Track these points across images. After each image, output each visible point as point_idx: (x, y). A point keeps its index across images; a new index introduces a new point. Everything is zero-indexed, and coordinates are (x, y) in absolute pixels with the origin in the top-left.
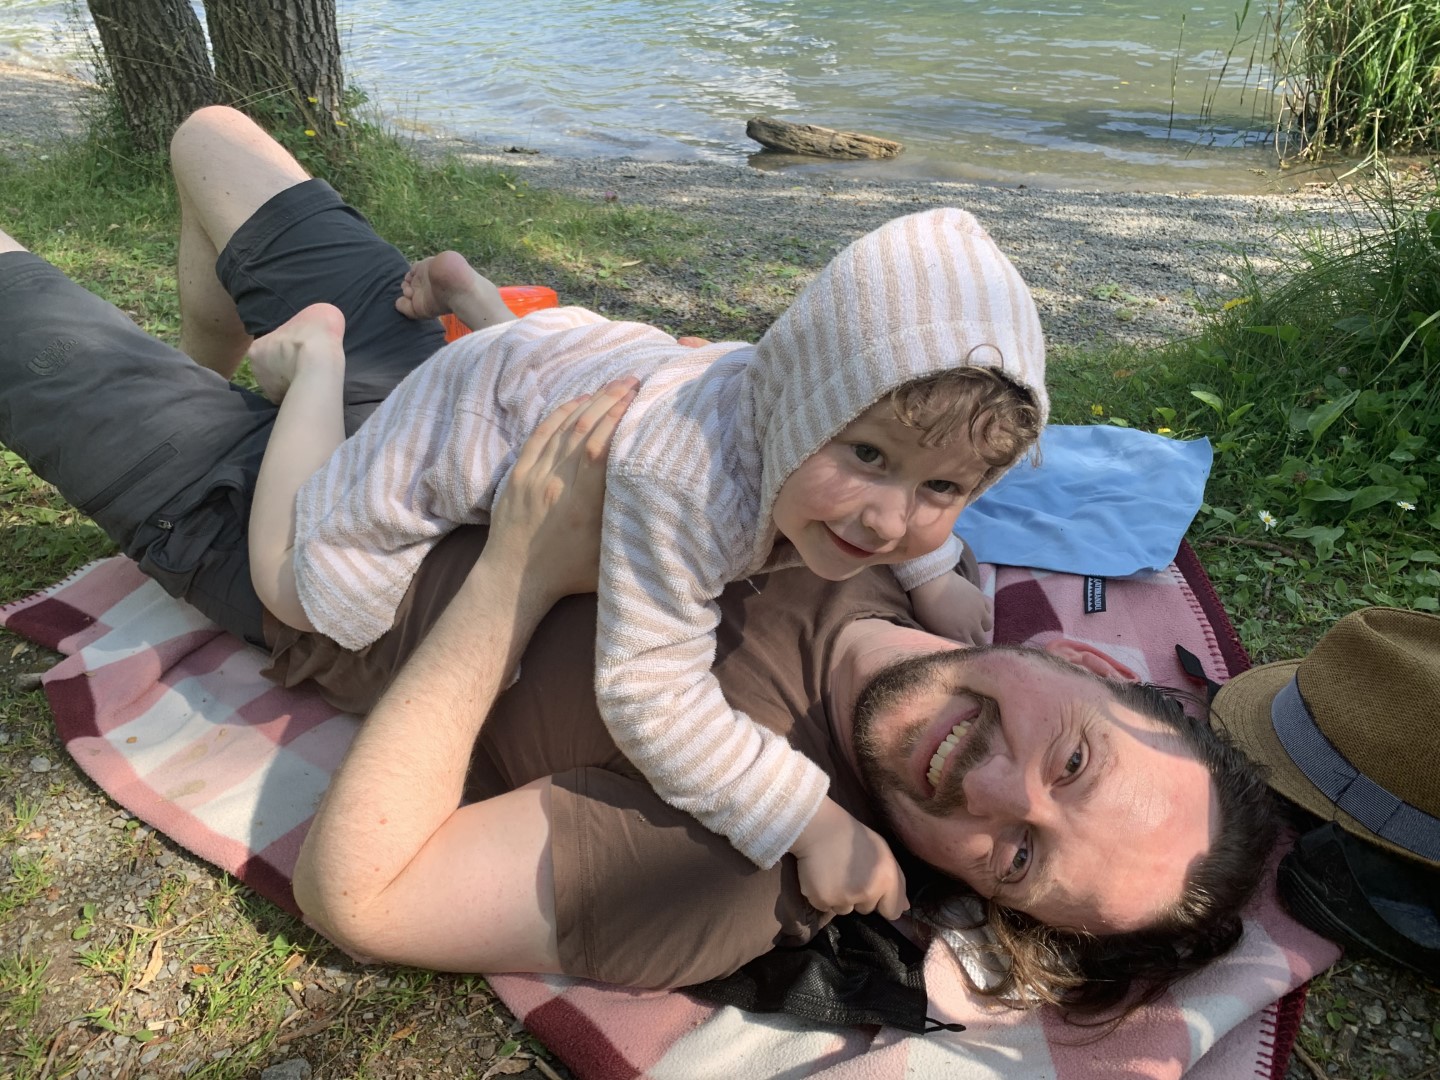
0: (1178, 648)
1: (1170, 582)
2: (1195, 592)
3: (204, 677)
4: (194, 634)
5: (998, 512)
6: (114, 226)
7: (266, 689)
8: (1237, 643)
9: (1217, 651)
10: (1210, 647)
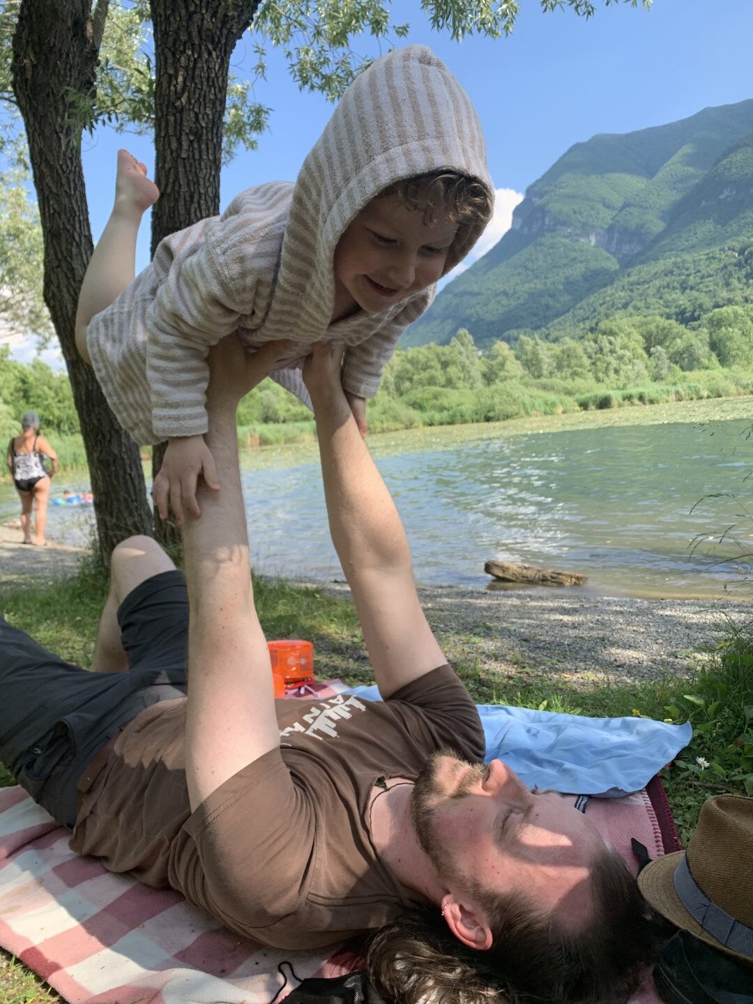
0: (633, 841)
1: (639, 803)
2: (655, 809)
3: (41, 851)
4: (43, 825)
5: (545, 764)
6: (78, 618)
7: (73, 857)
8: (676, 841)
9: (661, 844)
10: (657, 841)
